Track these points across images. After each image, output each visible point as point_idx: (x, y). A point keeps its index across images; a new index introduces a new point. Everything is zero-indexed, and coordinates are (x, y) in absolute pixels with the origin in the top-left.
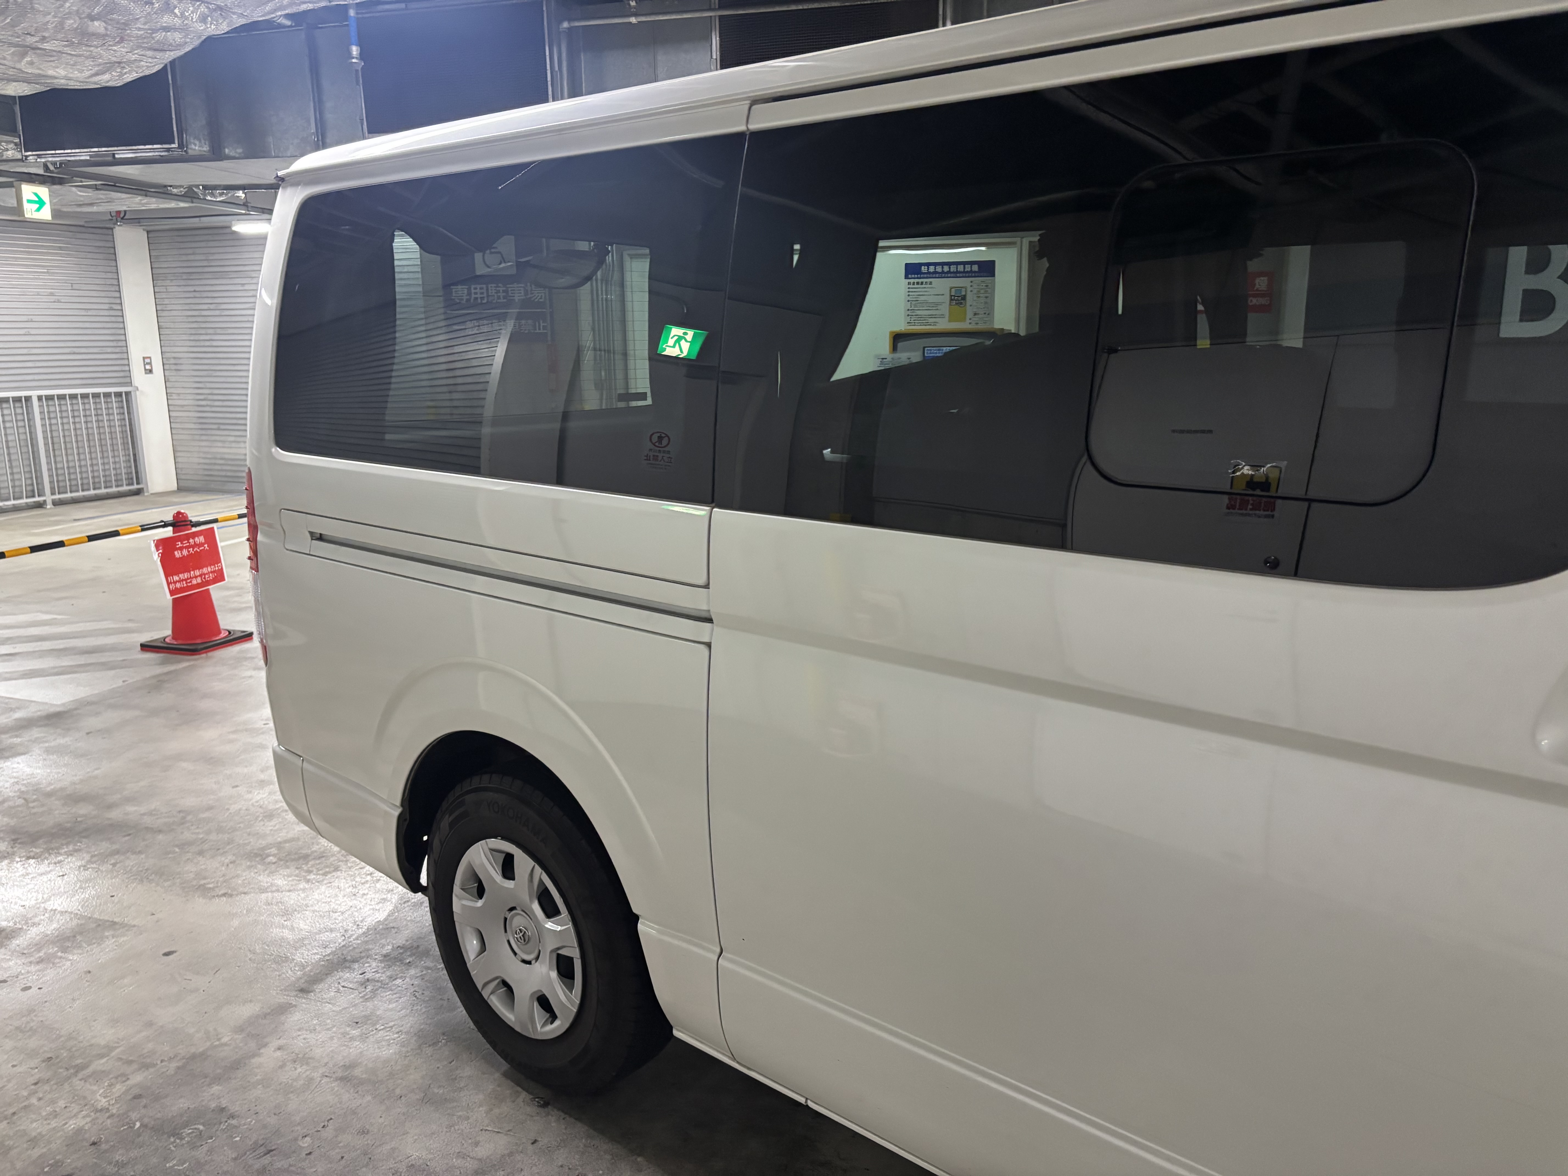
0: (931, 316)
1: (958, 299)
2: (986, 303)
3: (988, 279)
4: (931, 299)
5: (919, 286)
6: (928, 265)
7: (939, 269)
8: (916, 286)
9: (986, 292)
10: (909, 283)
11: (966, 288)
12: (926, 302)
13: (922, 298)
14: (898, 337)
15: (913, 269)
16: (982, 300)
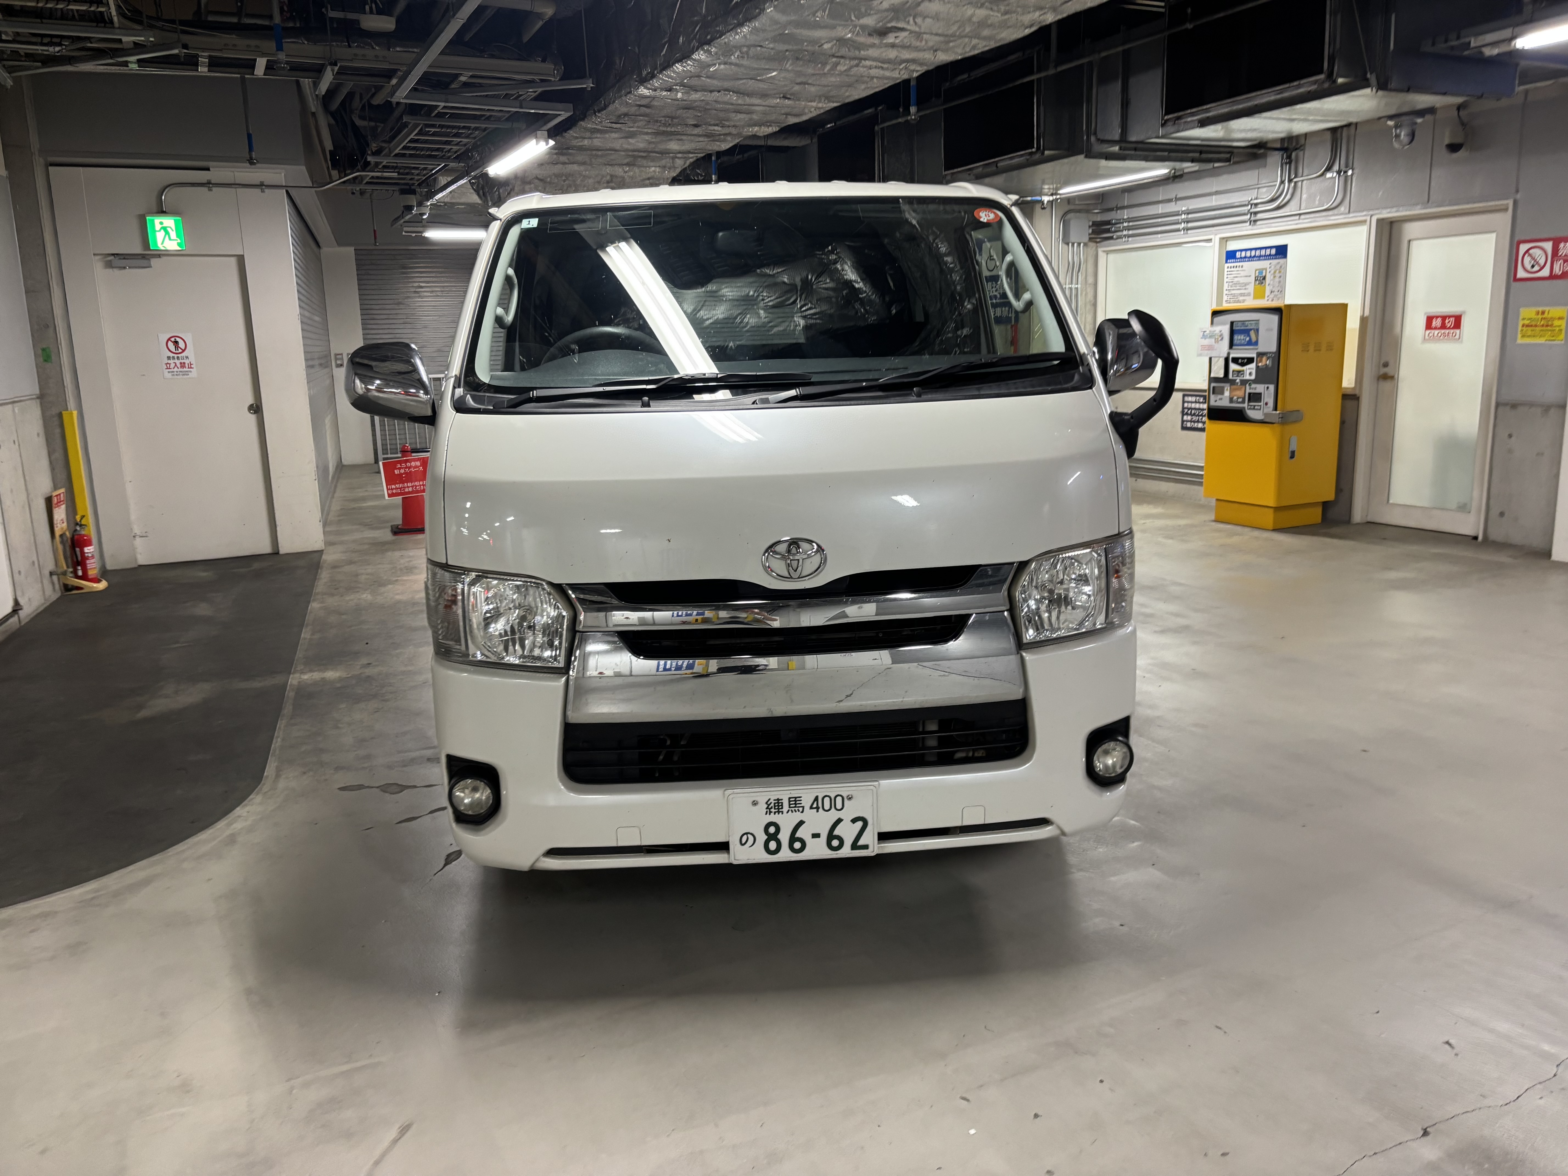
0: (1242, 295)
1: (1261, 279)
2: (1280, 282)
3: (1282, 261)
4: (1242, 280)
5: (1235, 269)
6: (1241, 251)
7: (1248, 254)
8: (1232, 269)
9: (1280, 272)
10: (1228, 267)
11: (1266, 269)
12: (1238, 283)
13: (1236, 279)
14: (1215, 313)
15: (1231, 255)
16: (1277, 279)
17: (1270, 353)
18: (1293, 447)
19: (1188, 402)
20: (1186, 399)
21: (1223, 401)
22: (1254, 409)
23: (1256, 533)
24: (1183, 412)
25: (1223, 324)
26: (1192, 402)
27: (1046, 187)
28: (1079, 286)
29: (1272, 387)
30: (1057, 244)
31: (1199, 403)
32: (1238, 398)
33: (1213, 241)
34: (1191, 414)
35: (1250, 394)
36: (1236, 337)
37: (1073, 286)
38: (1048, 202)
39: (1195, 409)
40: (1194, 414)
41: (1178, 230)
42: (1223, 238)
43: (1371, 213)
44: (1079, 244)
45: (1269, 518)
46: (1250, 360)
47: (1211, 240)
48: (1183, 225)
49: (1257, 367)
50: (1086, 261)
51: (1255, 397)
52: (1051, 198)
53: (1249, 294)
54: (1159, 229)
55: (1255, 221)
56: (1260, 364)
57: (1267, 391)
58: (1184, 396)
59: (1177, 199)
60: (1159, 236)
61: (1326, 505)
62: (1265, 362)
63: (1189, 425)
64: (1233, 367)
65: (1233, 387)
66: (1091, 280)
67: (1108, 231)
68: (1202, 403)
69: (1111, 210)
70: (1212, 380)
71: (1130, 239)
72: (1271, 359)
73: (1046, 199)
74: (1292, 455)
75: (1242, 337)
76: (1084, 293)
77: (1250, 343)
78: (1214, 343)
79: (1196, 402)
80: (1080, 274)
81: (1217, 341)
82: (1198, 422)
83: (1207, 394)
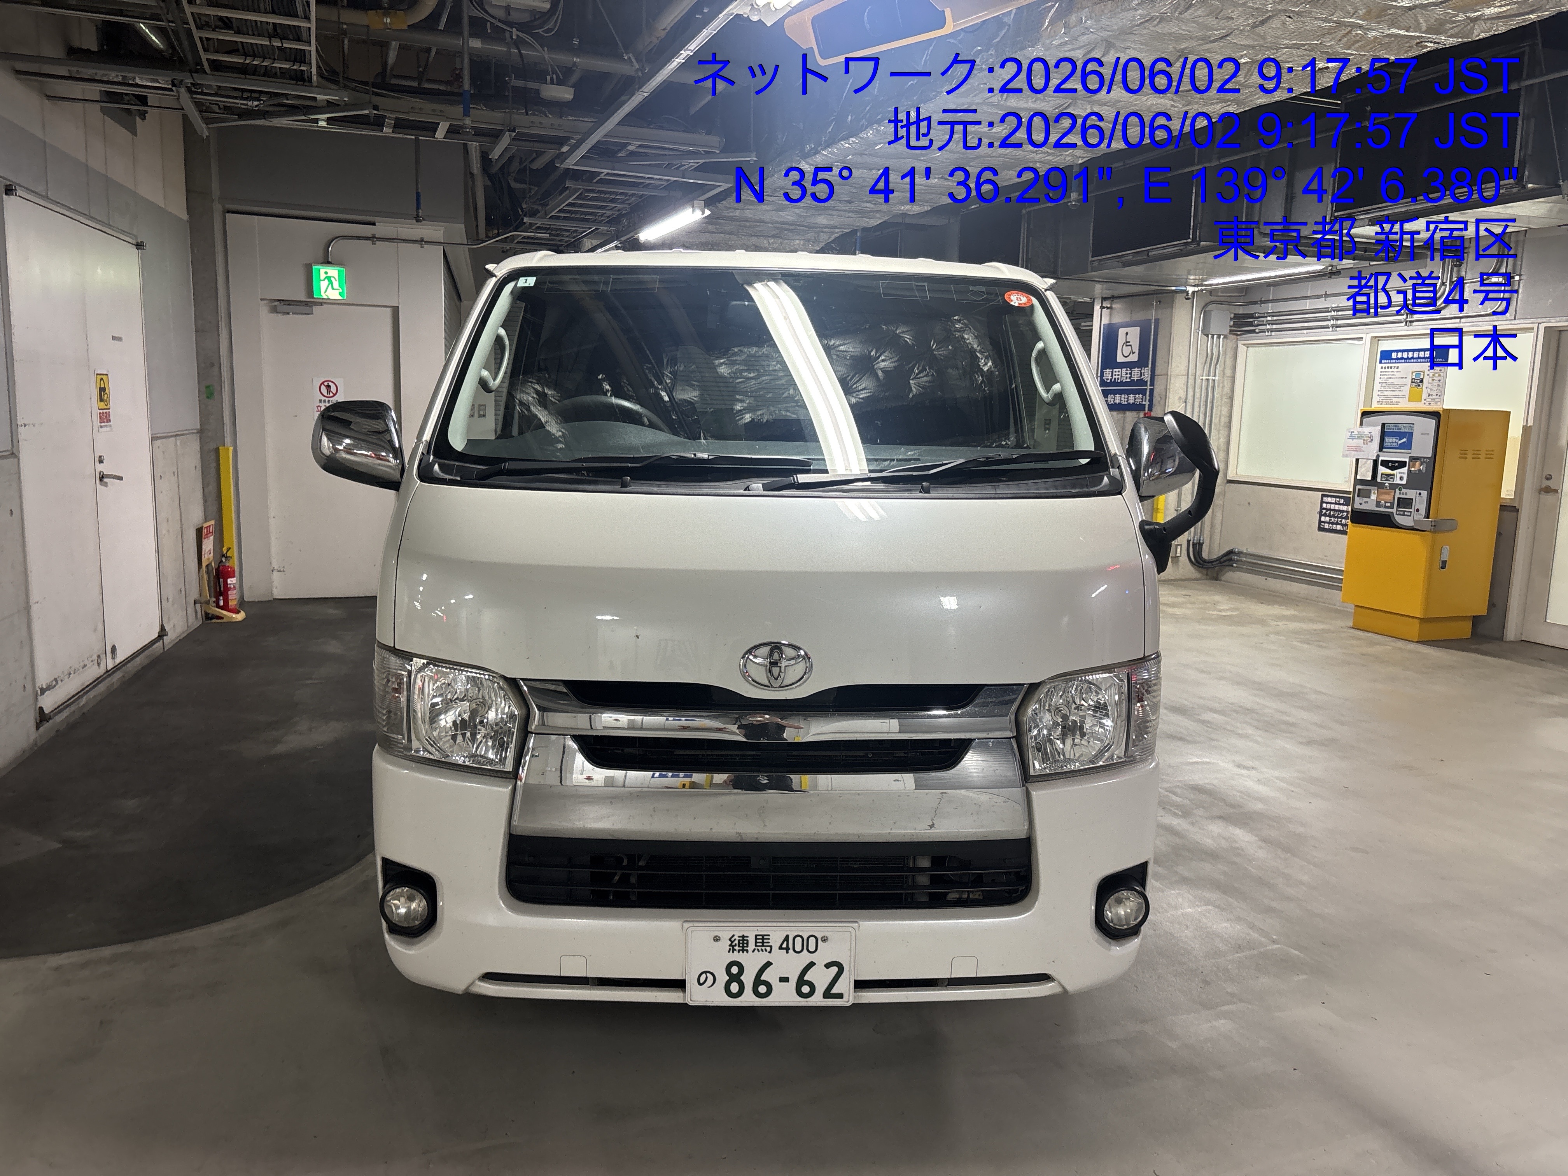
0: (1395, 396)
1: (1418, 382)
2: (1439, 385)
4: (1396, 381)
5: (1390, 370)
6: (1397, 351)
7: (1405, 355)
8: (1387, 370)
9: (1440, 375)
10: (1382, 368)
11: (1424, 372)
12: (1392, 384)
13: (1390, 380)
14: (1365, 414)
15: (1386, 356)
16: (1436, 383)
17: (1424, 458)
18: (1445, 557)
19: (1327, 503)
20: (1325, 499)
21: (1369, 504)
22: (1404, 515)
23: (1400, 644)
24: (1321, 512)
25: (1375, 425)
26: (1331, 503)
27: (1192, 277)
28: (1216, 378)
29: (1425, 494)
30: (1196, 334)
31: (1340, 504)
32: (1386, 503)
33: (1364, 339)
34: (1329, 516)
35: (1399, 499)
36: (1387, 439)
37: (1211, 378)
38: (1194, 292)
39: (1334, 510)
40: (1333, 516)
41: (1327, 327)
42: (1376, 337)
43: (1539, 320)
44: (1219, 336)
45: (1414, 629)
46: (1402, 464)
47: (1362, 338)
48: (1332, 322)
49: (1409, 471)
50: (1225, 354)
51: (1405, 503)
52: (1196, 289)
53: (1404, 397)
54: (1306, 324)
55: (1411, 322)
56: (1413, 469)
57: (1419, 498)
58: (1323, 496)
59: (1327, 296)
60: (1305, 331)
61: (1476, 620)
62: (1418, 466)
63: (1326, 526)
64: (1382, 470)
65: (1382, 490)
66: (1228, 372)
67: (1251, 324)
68: (1343, 504)
69: (1256, 303)
70: (1357, 482)
71: (1273, 333)
72: (1425, 464)
73: (1191, 289)
74: (1444, 565)
75: (1394, 440)
76: (1221, 385)
77: (1402, 446)
78: (1362, 445)
79: (1335, 503)
80: (1218, 366)
81: (1365, 442)
82: (1337, 524)
83: (1351, 496)
